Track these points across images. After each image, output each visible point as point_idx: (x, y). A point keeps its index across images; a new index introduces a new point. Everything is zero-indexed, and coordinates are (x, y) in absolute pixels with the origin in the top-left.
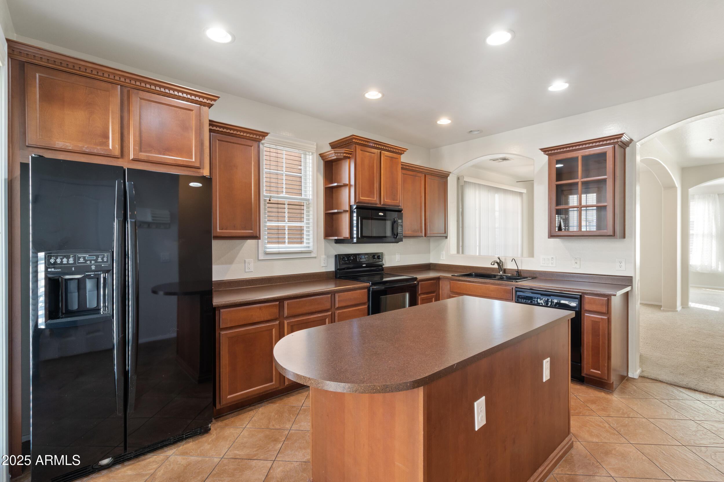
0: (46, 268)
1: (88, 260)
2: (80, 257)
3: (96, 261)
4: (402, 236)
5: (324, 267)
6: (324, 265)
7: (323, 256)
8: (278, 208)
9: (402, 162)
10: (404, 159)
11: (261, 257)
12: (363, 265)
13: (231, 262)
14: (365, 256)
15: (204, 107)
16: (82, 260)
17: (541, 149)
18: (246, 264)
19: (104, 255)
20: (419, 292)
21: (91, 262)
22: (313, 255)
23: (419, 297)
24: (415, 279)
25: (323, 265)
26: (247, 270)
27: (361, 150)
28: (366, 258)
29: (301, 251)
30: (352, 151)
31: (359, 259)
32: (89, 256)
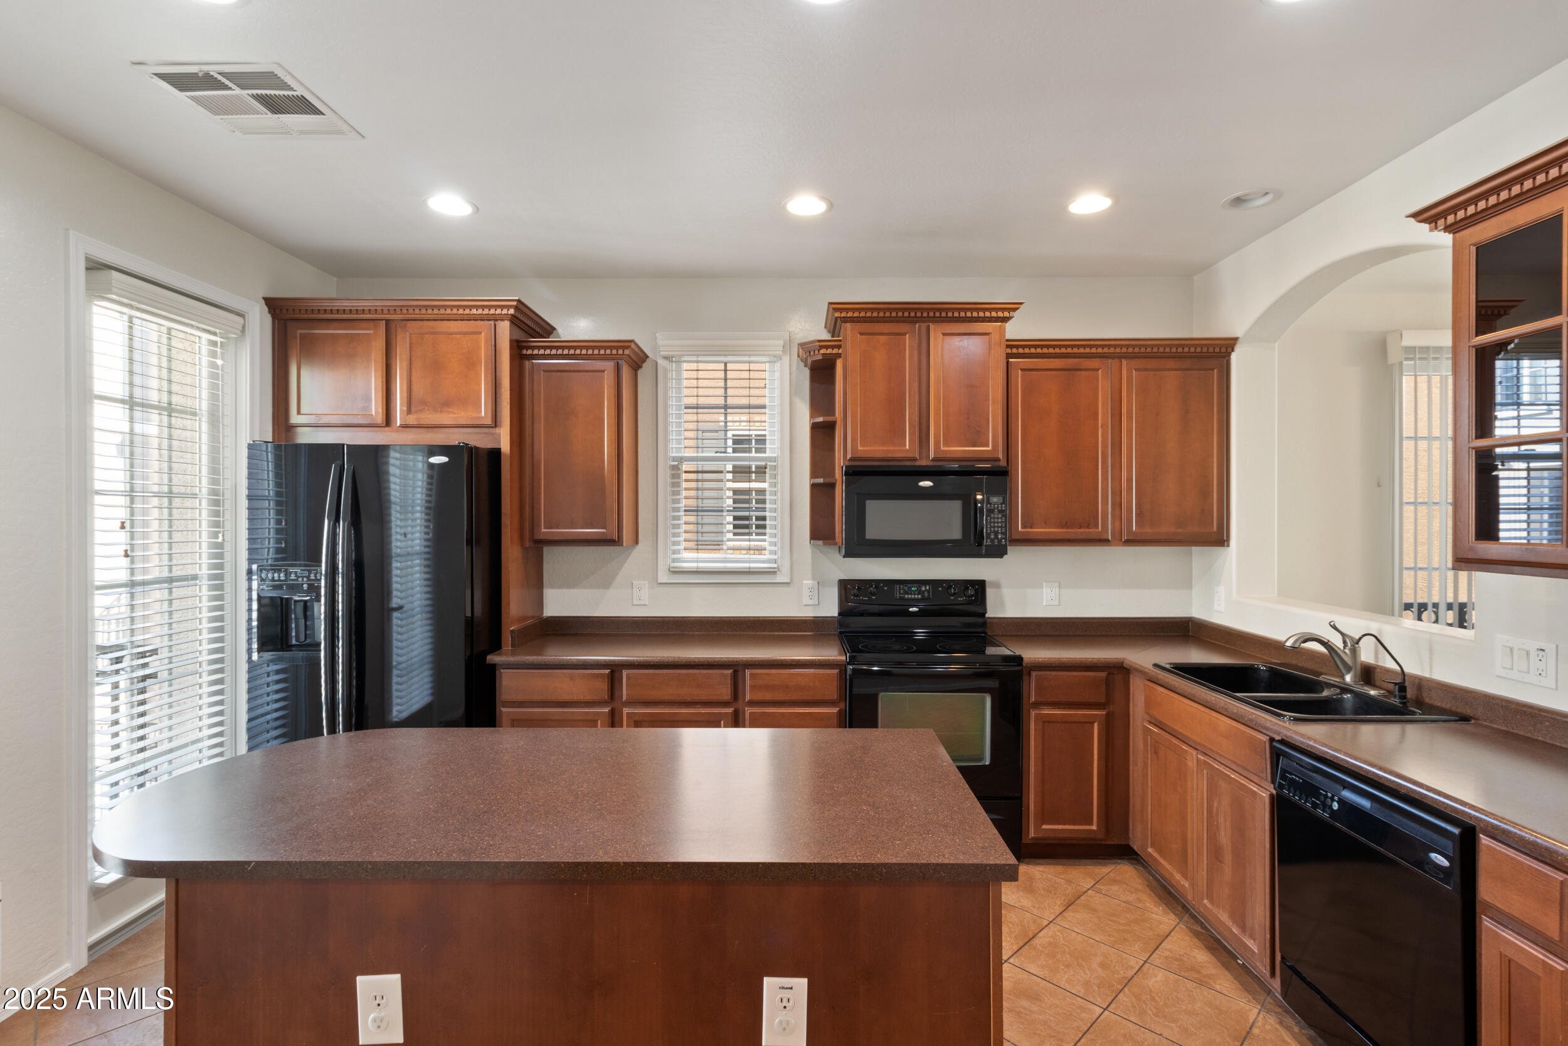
0: (259, 585)
1: (299, 577)
2: (291, 573)
3: (308, 577)
4: (1002, 538)
5: (811, 607)
6: (811, 602)
7: (808, 582)
8: (697, 481)
9: (1007, 340)
10: (1017, 329)
11: (663, 577)
12: (911, 609)
13: (606, 584)
14: (920, 587)
15: (502, 322)
16: (293, 577)
17: (1415, 215)
18: (634, 590)
19: (317, 570)
20: (1033, 699)
21: (303, 580)
22: (779, 579)
23: (1033, 713)
24: (1019, 660)
25: (807, 601)
26: (635, 602)
27: (861, 334)
28: (924, 592)
29: (748, 570)
30: (840, 341)
31: (900, 594)
32: (302, 570)
